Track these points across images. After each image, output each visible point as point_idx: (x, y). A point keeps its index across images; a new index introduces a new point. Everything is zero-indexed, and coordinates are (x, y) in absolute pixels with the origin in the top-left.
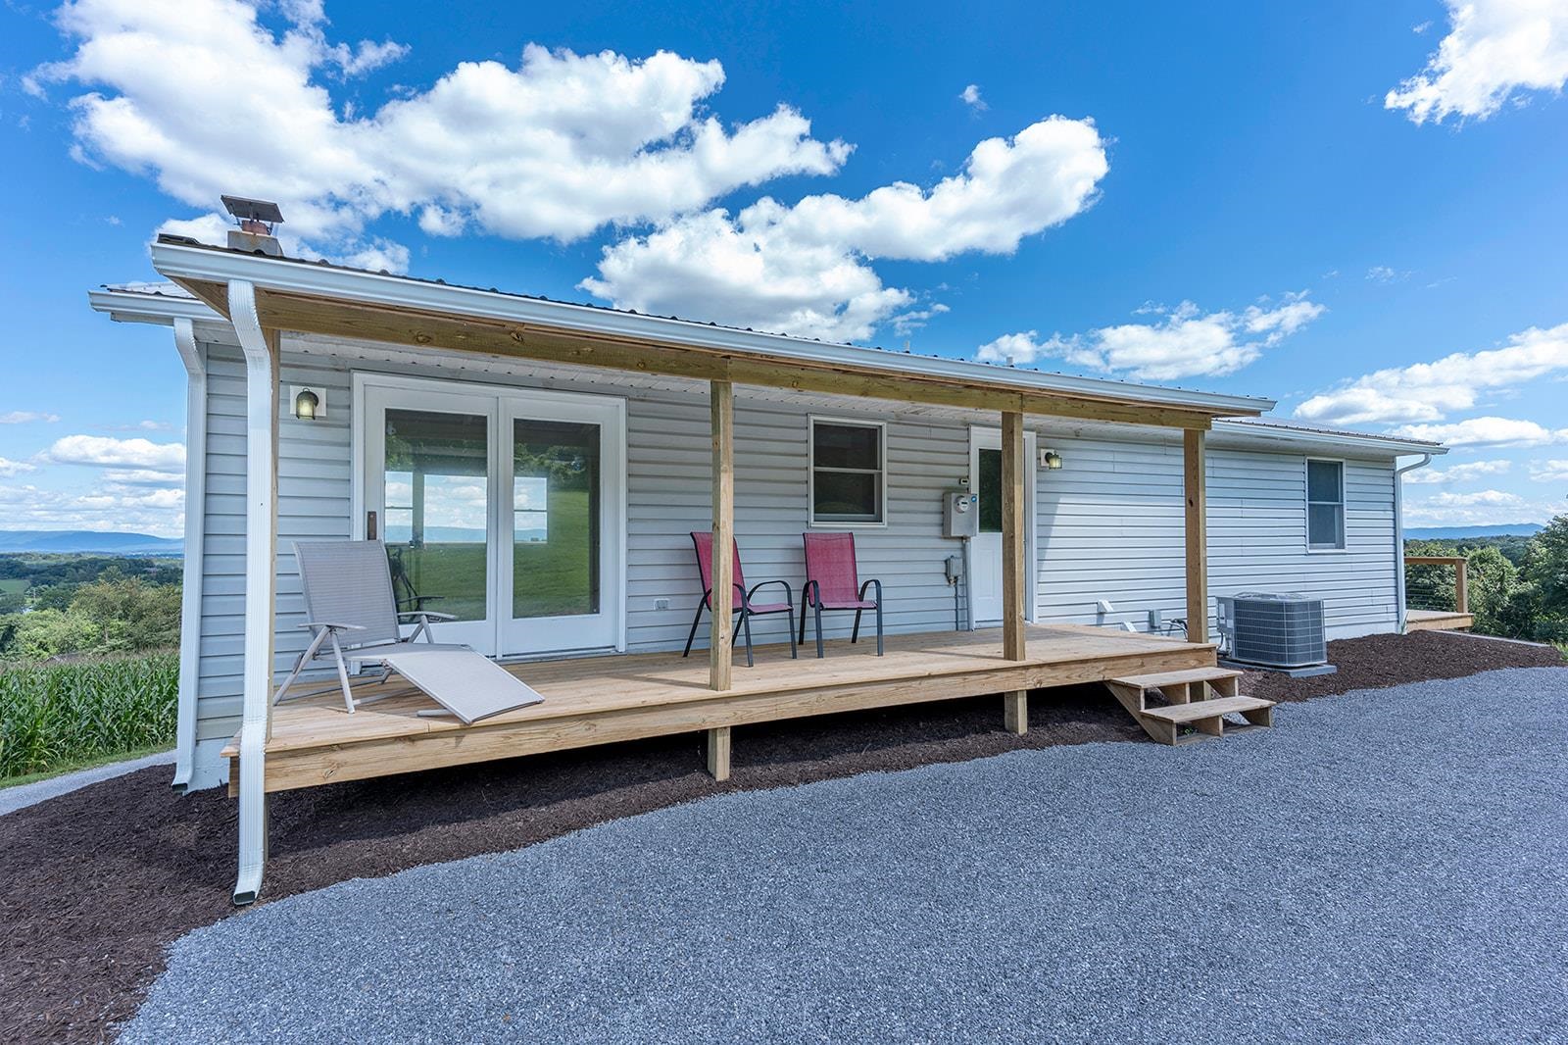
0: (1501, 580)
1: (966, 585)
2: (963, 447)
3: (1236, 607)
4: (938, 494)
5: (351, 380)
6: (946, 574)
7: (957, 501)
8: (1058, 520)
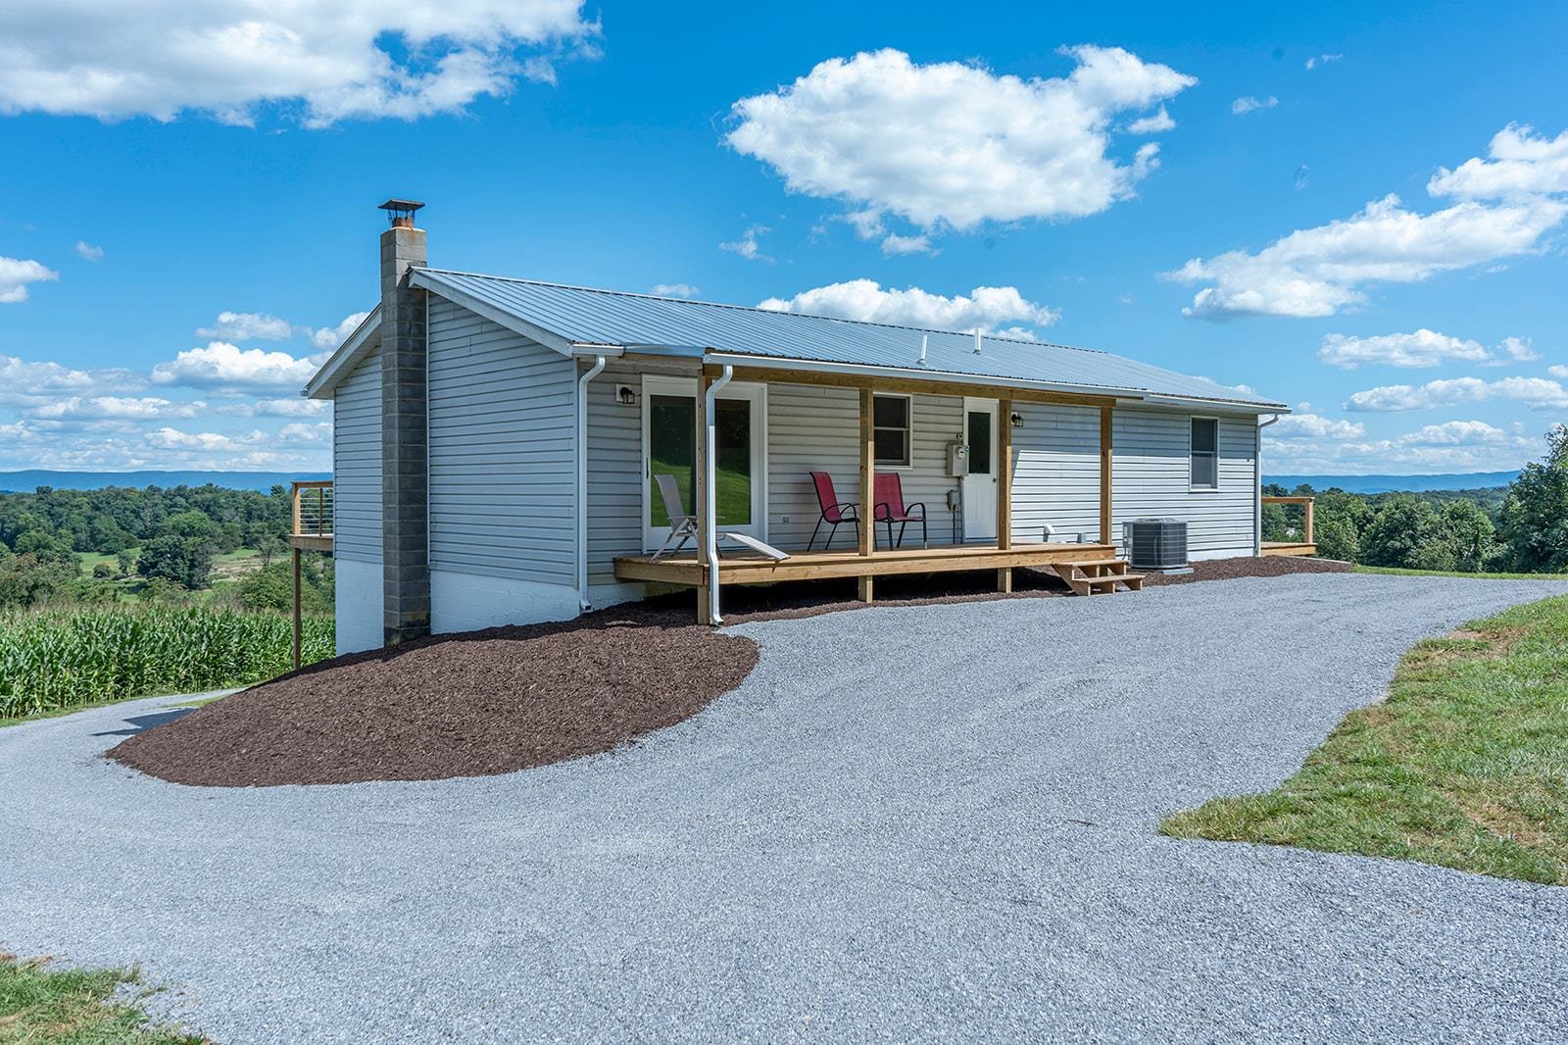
0: (1476, 540)
1: (961, 512)
2: (958, 411)
3: (1134, 529)
4: (942, 445)
5: (641, 378)
6: (948, 503)
7: (957, 451)
8: (1020, 464)
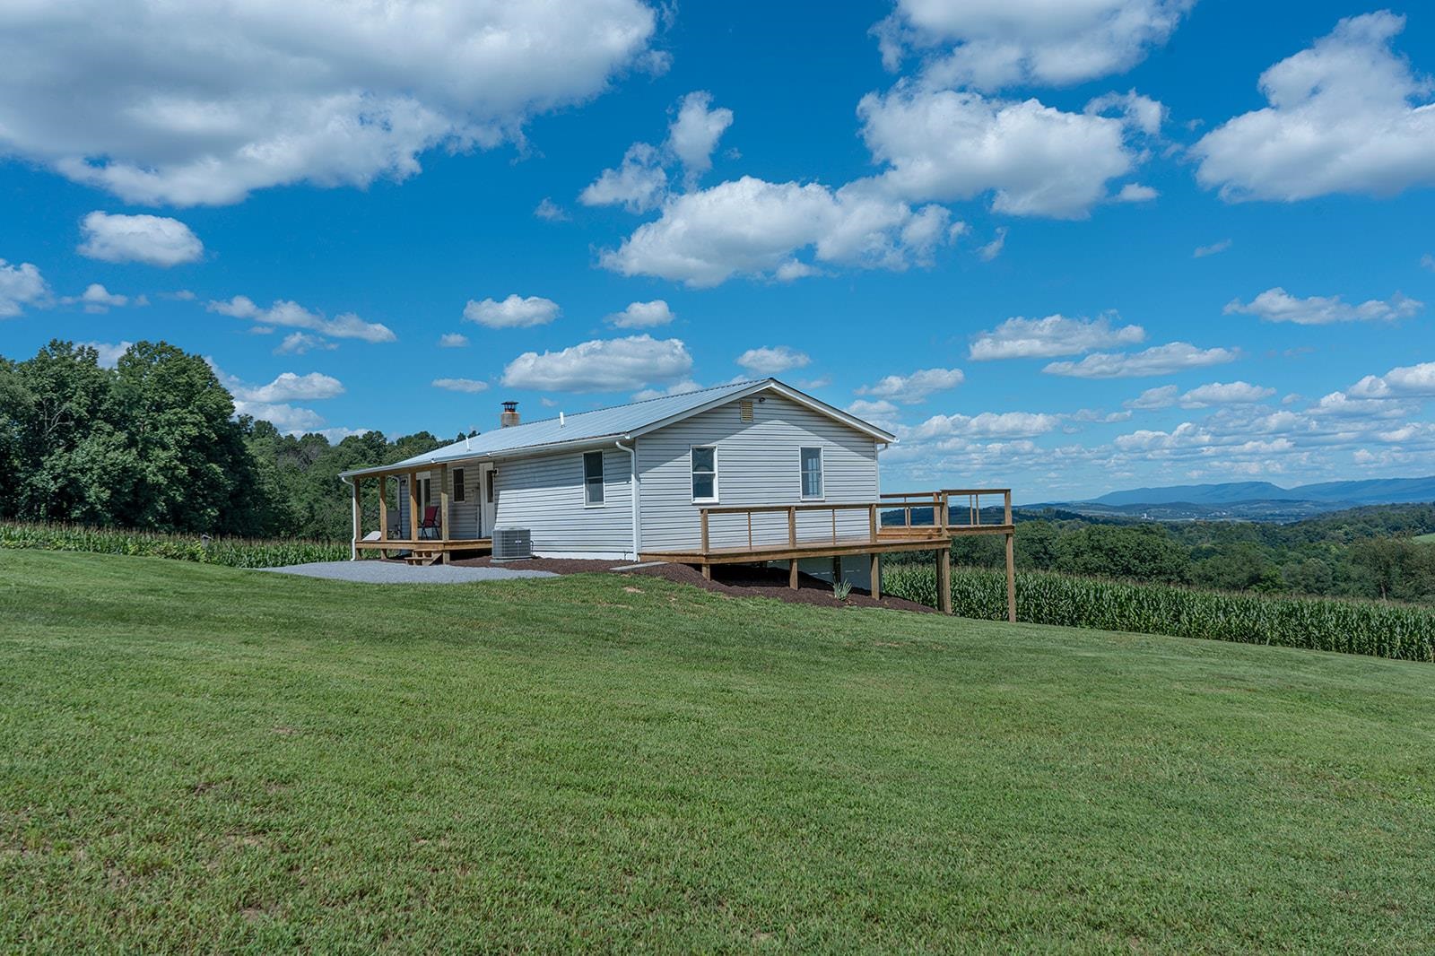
8: (500, 497)
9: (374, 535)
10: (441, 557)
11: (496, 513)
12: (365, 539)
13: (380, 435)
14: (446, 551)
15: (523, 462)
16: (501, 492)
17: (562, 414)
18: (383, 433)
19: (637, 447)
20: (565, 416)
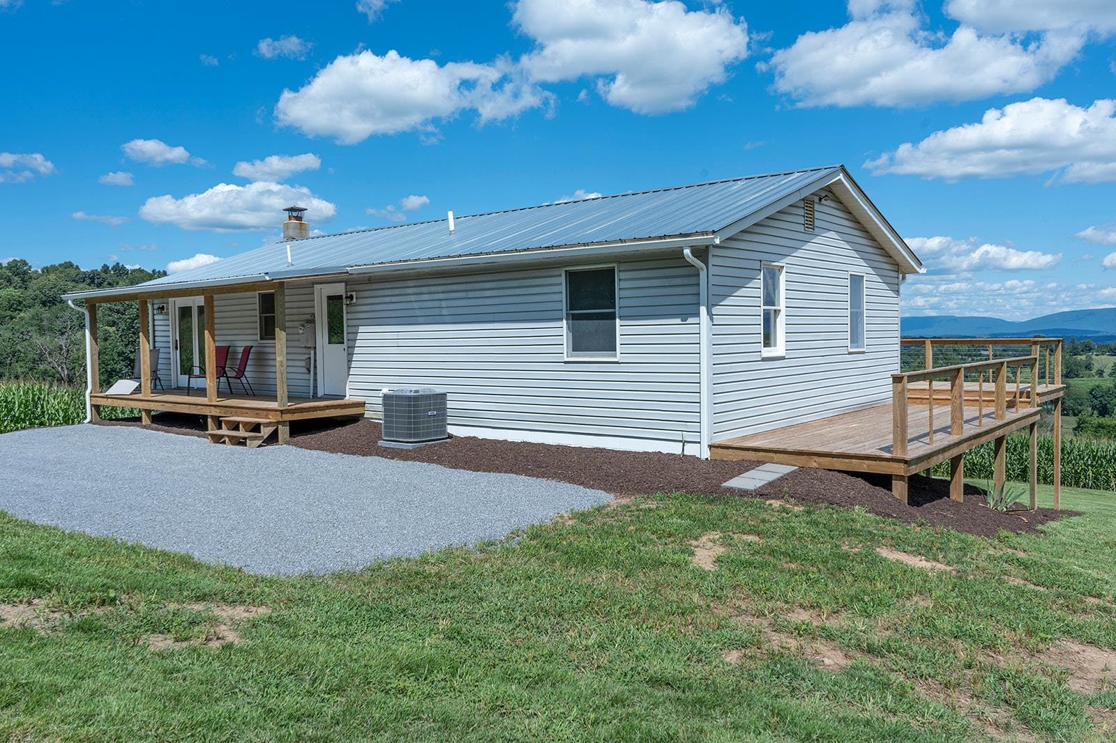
1: (316, 374)
2: (311, 297)
6: (306, 367)
8: (359, 336)
9: (123, 387)
10: (276, 432)
11: (350, 361)
12: (112, 391)
13: (25, 263)
14: (283, 423)
15: (411, 283)
16: (361, 329)
17: (450, 214)
18: (28, 262)
19: (712, 261)
20: (456, 218)
